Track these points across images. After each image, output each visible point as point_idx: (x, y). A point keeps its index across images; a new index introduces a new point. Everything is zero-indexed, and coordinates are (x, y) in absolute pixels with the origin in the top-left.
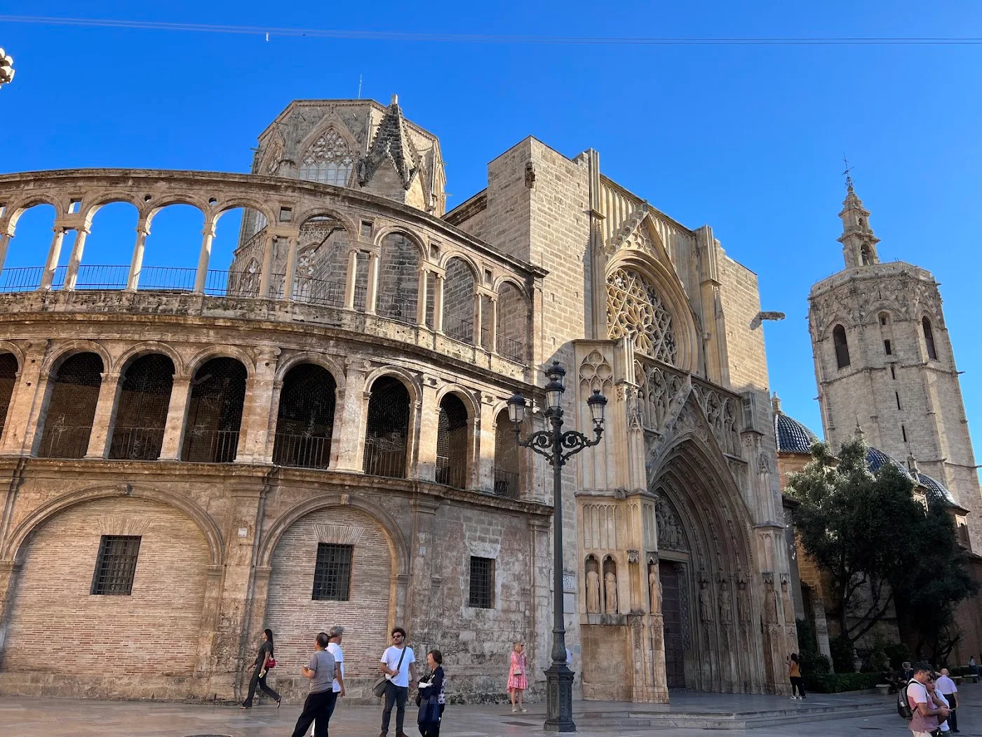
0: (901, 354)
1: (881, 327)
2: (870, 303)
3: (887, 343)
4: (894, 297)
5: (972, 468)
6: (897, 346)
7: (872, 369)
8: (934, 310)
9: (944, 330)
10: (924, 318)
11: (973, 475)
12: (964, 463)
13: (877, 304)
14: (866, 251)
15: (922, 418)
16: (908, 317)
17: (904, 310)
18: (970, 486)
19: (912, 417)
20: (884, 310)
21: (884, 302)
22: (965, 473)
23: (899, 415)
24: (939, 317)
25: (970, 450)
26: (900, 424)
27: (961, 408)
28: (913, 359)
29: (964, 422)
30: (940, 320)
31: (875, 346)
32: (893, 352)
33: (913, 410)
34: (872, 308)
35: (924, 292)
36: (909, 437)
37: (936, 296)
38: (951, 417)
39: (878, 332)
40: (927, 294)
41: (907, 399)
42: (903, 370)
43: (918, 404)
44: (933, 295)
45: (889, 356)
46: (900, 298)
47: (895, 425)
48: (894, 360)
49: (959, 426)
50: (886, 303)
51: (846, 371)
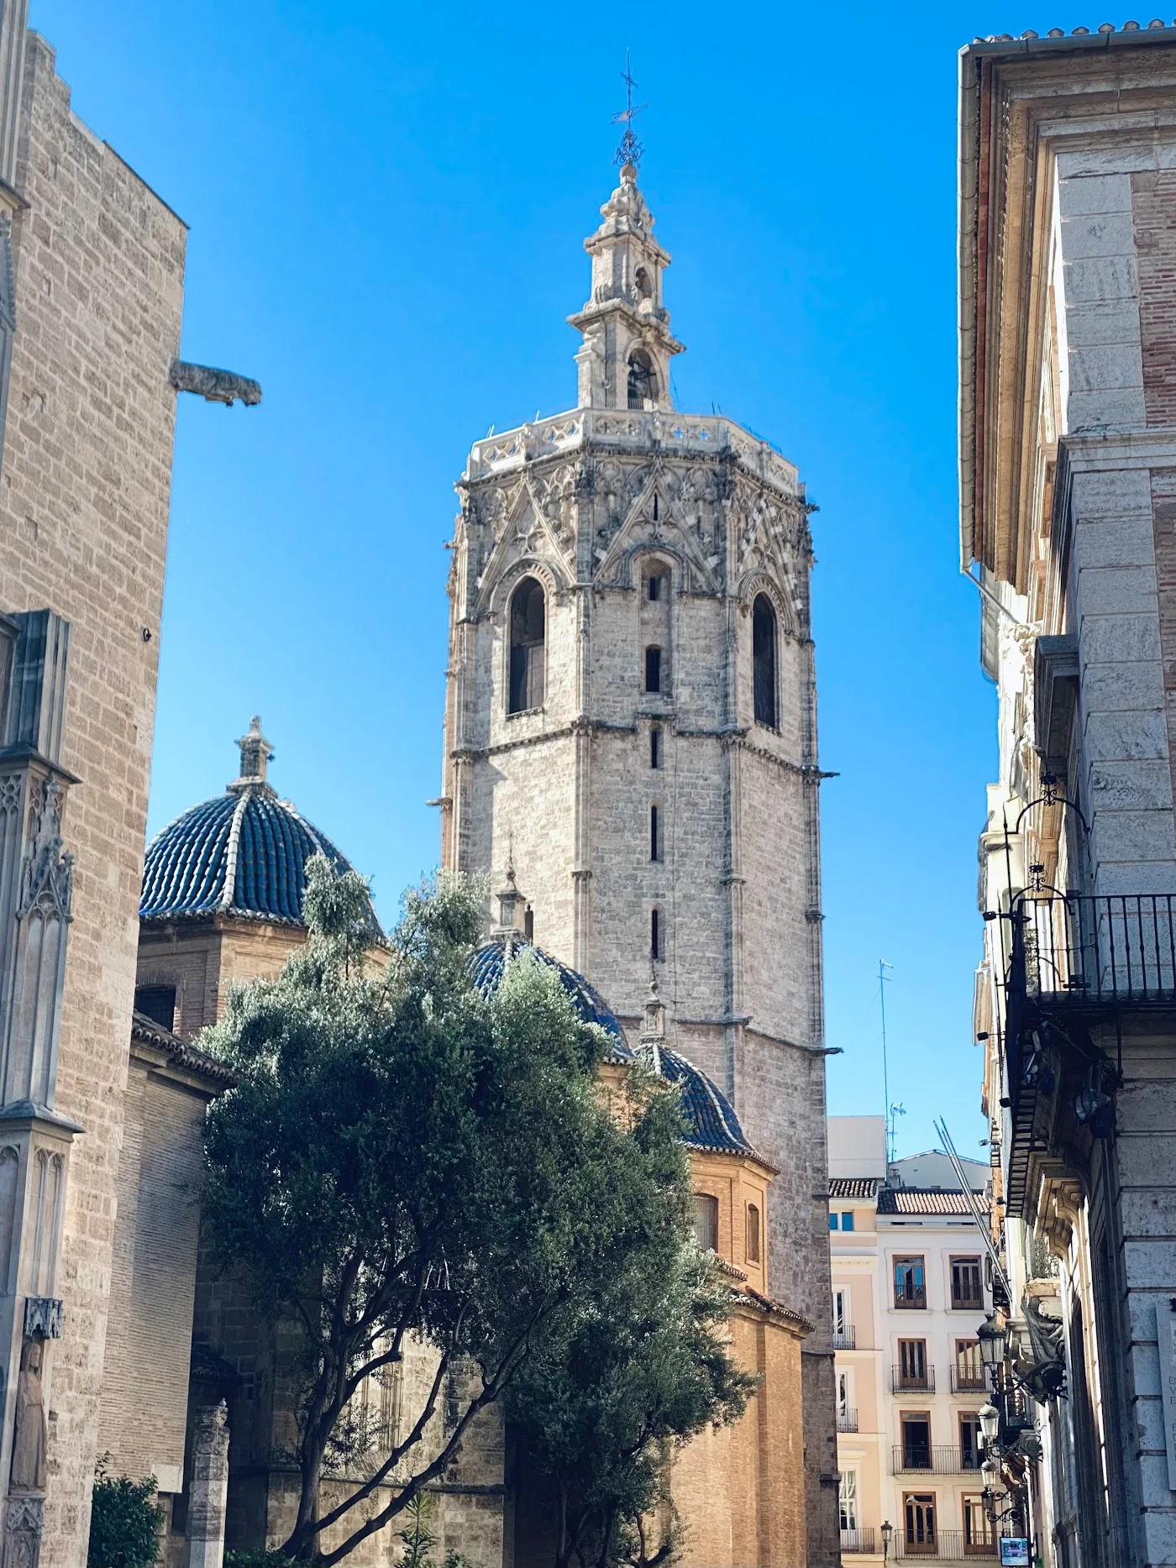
0: (683, 694)
1: (644, 605)
2: (627, 525)
3: (653, 657)
4: (691, 520)
5: (815, 1055)
6: (682, 671)
7: (600, 727)
8: (790, 582)
9: (805, 642)
10: (762, 600)
11: (814, 1076)
12: (796, 1035)
13: (643, 534)
14: (642, 372)
15: (710, 892)
16: (717, 585)
17: (712, 562)
18: (800, 1105)
19: (685, 885)
20: (659, 555)
21: (662, 530)
22: (793, 1067)
23: (650, 876)
24: (799, 604)
25: (817, 1002)
26: (648, 906)
27: (813, 878)
28: (711, 713)
29: (814, 917)
30: (799, 613)
31: (619, 661)
32: (663, 687)
33: (689, 865)
34: (627, 543)
35: (773, 522)
36: (668, 947)
37: (803, 543)
38: (783, 897)
39: (633, 617)
40: (778, 529)
41: (679, 831)
42: (682, 743)
43: (704, 848)
44: (792, 537)
45: (650, 696)
46: (707, 526)
47: (634, 906)
48: (661, 707)
49: (801, 925)
50: (668, 534)
51: (528, 726)
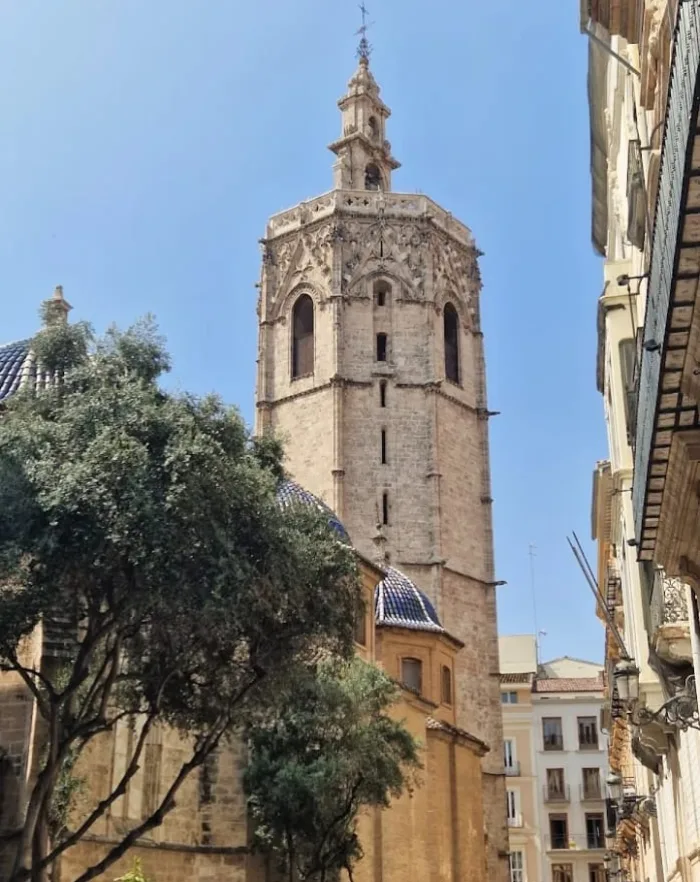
0: (401, 362)
1: (375, 309)
2: (364, 259)
3: (382, 341)
4: (403, 256)
5: (489, 586)
6: (397, 347)
7: (351, 383)
8: (466, 297)
9: (477, 334)
10: (449, 306)
11: (489, 598)
12: (477, 572)
13: (374, 266)
14: (374, 177)
15: (420, 483)
16: (420, 295)
17: (416, 282)
18: (480, 617)
19: (403, 480)
20: (384, 278)
21: (387, 263)
22: (475, 593)
23: (383, 473)
24: (472, 311)
25: (489, 553)
26: (380, 490)
27: (485, 476)
28: (418, 374)
29: (486, 501)
30: (473, 316)
31: (359, 342)
32: (388, 358)
33: (406, 466)
34: (365, 271)
35: (456, 260)
36: (393, 517)
37: (474, 273)
38: (466, 488)
39: (369, 315)
40: (459, 265)
41: (399, 445)
42: (400, 391)
43: (416, 456)
44: (469, 270)
45: (380, 363)
46: (415, 260)
47: (372, 491)
48: (387, 370)
49: (478, 505)
50: (390, 266)
51: (304, 384)
